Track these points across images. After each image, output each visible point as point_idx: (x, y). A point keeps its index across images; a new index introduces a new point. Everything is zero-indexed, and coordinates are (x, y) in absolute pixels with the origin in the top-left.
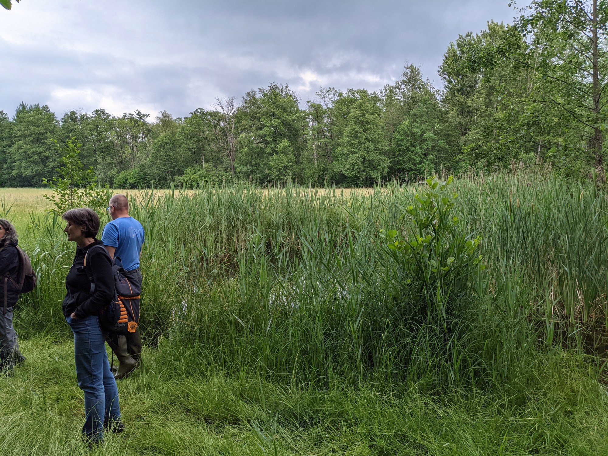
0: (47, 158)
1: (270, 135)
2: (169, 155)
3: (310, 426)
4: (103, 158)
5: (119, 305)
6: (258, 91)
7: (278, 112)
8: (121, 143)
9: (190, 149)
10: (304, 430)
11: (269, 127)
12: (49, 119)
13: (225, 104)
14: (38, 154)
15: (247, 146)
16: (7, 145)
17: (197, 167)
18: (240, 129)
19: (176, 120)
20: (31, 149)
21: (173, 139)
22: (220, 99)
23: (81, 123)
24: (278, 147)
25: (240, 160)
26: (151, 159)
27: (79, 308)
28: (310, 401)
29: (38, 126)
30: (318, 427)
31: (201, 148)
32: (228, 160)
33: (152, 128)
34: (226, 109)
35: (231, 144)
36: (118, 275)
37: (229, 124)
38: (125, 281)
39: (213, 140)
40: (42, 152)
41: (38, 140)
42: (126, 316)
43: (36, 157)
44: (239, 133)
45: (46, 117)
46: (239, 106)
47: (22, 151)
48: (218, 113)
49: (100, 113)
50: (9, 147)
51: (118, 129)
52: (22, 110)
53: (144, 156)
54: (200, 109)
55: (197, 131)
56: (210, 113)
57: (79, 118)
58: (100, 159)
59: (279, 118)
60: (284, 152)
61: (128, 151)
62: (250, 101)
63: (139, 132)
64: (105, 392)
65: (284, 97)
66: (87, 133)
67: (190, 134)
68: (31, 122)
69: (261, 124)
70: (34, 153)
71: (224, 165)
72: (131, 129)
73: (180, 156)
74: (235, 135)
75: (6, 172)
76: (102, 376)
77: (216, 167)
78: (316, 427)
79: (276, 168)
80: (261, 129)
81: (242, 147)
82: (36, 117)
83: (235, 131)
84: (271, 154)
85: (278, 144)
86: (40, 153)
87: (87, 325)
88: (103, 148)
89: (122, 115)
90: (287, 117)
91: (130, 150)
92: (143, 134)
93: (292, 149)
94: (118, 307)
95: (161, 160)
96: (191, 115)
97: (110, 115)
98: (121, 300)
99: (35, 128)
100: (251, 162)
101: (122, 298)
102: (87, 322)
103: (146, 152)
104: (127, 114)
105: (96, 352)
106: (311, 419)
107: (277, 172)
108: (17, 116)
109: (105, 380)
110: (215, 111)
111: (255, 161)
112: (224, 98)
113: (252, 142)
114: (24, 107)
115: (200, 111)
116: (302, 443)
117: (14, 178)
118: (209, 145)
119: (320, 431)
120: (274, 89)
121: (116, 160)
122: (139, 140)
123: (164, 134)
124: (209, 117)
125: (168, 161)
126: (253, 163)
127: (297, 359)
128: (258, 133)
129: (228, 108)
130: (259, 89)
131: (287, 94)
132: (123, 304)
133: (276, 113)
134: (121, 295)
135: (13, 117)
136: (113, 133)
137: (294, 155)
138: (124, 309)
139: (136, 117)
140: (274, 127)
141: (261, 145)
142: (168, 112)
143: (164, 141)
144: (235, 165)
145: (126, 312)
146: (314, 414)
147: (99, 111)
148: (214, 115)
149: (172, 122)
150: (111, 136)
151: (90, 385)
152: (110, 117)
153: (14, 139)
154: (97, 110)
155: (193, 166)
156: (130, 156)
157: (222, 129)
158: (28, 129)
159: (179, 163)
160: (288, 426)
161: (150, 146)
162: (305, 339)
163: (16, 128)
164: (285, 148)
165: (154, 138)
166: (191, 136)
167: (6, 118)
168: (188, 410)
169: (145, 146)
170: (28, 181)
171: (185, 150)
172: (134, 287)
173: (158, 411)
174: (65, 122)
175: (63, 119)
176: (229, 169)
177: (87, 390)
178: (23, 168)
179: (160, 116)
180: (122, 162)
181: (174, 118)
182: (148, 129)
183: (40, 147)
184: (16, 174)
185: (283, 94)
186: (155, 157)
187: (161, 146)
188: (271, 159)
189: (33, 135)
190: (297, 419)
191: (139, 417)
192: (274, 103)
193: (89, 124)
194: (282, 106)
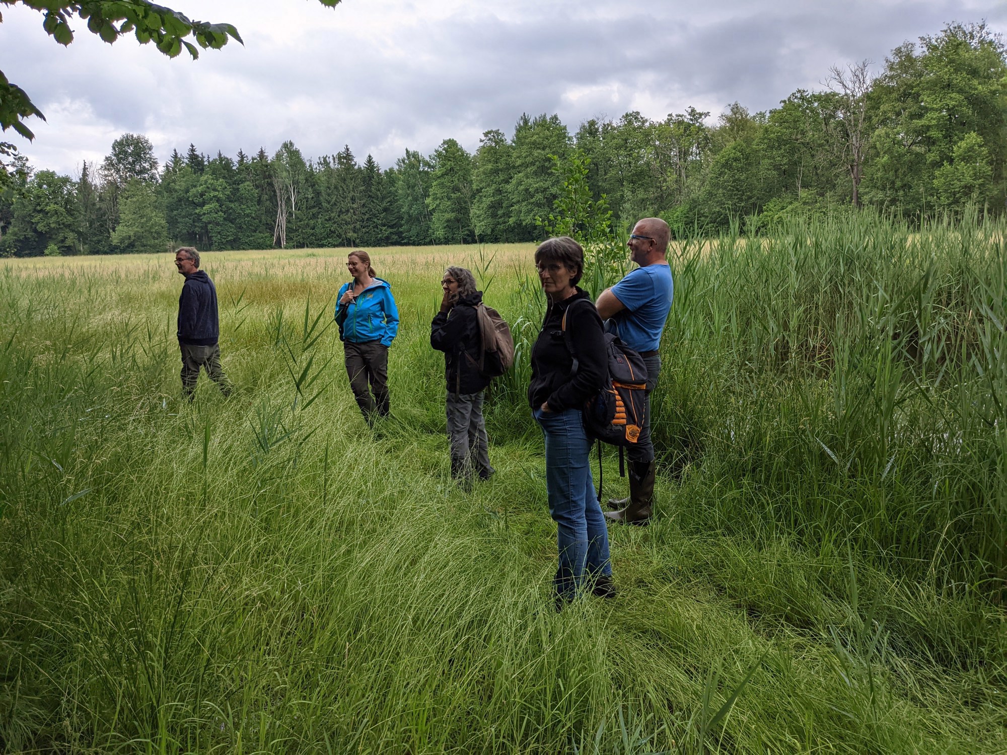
0: (555, 197)
1: (937, 126)
2: (739, 180)
3: (959, 666)
4: (633, 192)
5: (614, 395)
6: (918, 42)
7: (959, 79)
8: (662, 165)
9: (777, 167)
10: (944, 671)
11: (936, 110)
12: (559, 135)
13: (848, 77)
14: (542, 192)
15: (889, 151)
16: (503, 180)
17: (787, 197)
18: (875, 120)
19: (754, 117)
20: (535, 183)
21: (748, 151)
22: (839, 69)
23: (604, 139)
24: (955, 148)
25: (872, 180)
26: (708, 188)
27: (554, 395)
28: (966, 621)
29: (544, 149)
30: (976, 672)
31: (796, 164)
32: (848, 181)
33: (712, 135)
34: (850, 85)
35: (855, 151)
36: (612, 350)
37: (854, 113)
38: (623, 358)
39: (821, 145)
40: (548, 188)
41: (544, 170)
42: (624, 415)
43: (539, 196)
44: (873, 129)
45: (555, 133)
46: (877, 76)
47: (522, 187)
48: (835, 94)
49: (632, 117)
50: (506, 183)
51: (657, 143)
52: (524, 126)
53: (697, 183)
54: (799, 91)
55: (791, 133)
56: (818, 98)
57: (600, 130)
58: (628, 194)
59: (961, 91)
60: (968, 157)
61: (672, 177)
62: (901, 64)
63: (691, 144)
64: (588, 529)
65: (975, 49)
66: (612, 154)
67: (779, 139)
68: (534, 143)
69: (921, 108)
70: (537, 191)
71: (839, 190)
72: (678, 140)
73: (758, 180)
74: (865, 134)
75: (501, 220)
76: (584, 505)
77: (822, 195)
78: (972, 672)
79: (946, 191)
80: (920, 116)
81: (877, 155)
82: (541, 135)
83: (866, 125)
84: (938, 164)
85: (956, 143)
86: (545, 190)
87: (565, 423)
88: (633, 175)
89: (666, 118)
90: (980, 87)
91: (675, 176)
92: (698, 148)
93: (985, 150)
94: (612, 399)
95: (725, 188)
96: (782, 104)
97: (647, 121)
98: (617, 389)
99: (539, 151)
100: (893, 183)
101: (619, 385)
102: (565, 418)
103: (701, 177)
104: (674, 115)
105: (576, 466)
106: (964, 655)
107: (948, 198)
108: (517, 136)
109: (588, 513)
110: (829, 91)
111: (902, 180)
112: (847, 67)
113: (900, 143)
114: (526, 122)
115: (799, 95)
116: (938, 694)
117: (511, 230)
118: (813, 156)
119: (981, 681)
120: (954, 35)
121: (652, 194)
122: (690, 158)
123: (733, 143)
124: (816, 104)
125: (737, 190)
126: (898, 183)
127: (943, 536)
128: (912, 126)
129: (854, 83)
130: (922, 39)
131: (981, 42)
132: (620, 394)
133: (955, 82)
134: (617, 380)
135: (512, 139)
136: (650, 149)
137: (990, 163)
138: (621, 403)
139: (687, 118)
140: (948, 110)
141: (917, 149)
142: (742, 105)
143: (732, 155)
144: (861, 190)
145: (623, 409)
146: (971, 647)
147: (631, 115)
148: (825, 100)
149: (747, 121)
150: (647, 155)
151: (566, 516)
152: (647, 124)
153: (512, 171)
154: (627, 115)
155: (780, 197)
156: (675, 186)
157: (841, 124)
158: (531, 154)
159: (755, 192)
160: (910, 656)
161: (708, 166)
162: (967, 502)
163: (515, 155)
164: (971, 149)
165: (714, 152)
166: (781, 141)
167: (502, 141)
168: (721, 589)
169: (698, 166)
170: (529, 233)
171: (768, 169)
172: (636, 370)
173: (671, 578)
174: (581, 138)
175: (578, 134)
176: (848, 198)
177: (561, 523)
178: (522, 214)
179: (729, 113)
180: (662, 196)
181: (751, 114)
182: (706, 138)
183: (546, 181)
184: (514, 223)
185: (974, 43)
186: (716, 185)
187: (727, 165)
188: (937, 173)
189: (537, 163)
190: (931, 647)
191: (640, 582)
192: (951, 61)
193: (614, 138)
194: (970, 65)
